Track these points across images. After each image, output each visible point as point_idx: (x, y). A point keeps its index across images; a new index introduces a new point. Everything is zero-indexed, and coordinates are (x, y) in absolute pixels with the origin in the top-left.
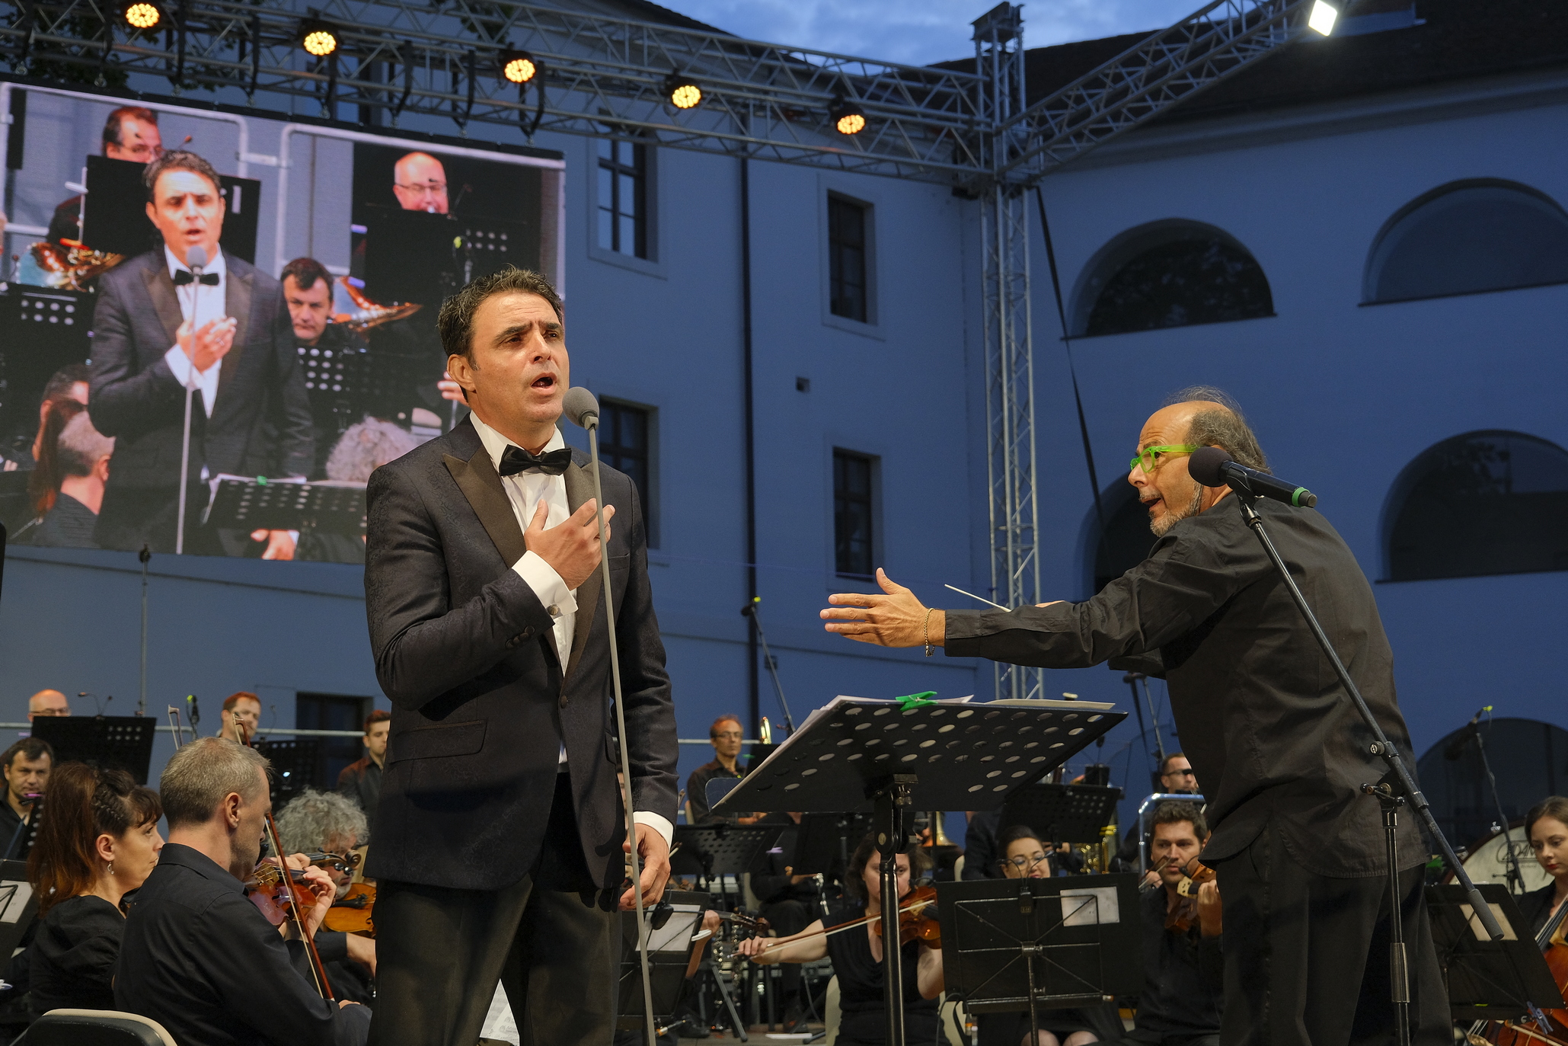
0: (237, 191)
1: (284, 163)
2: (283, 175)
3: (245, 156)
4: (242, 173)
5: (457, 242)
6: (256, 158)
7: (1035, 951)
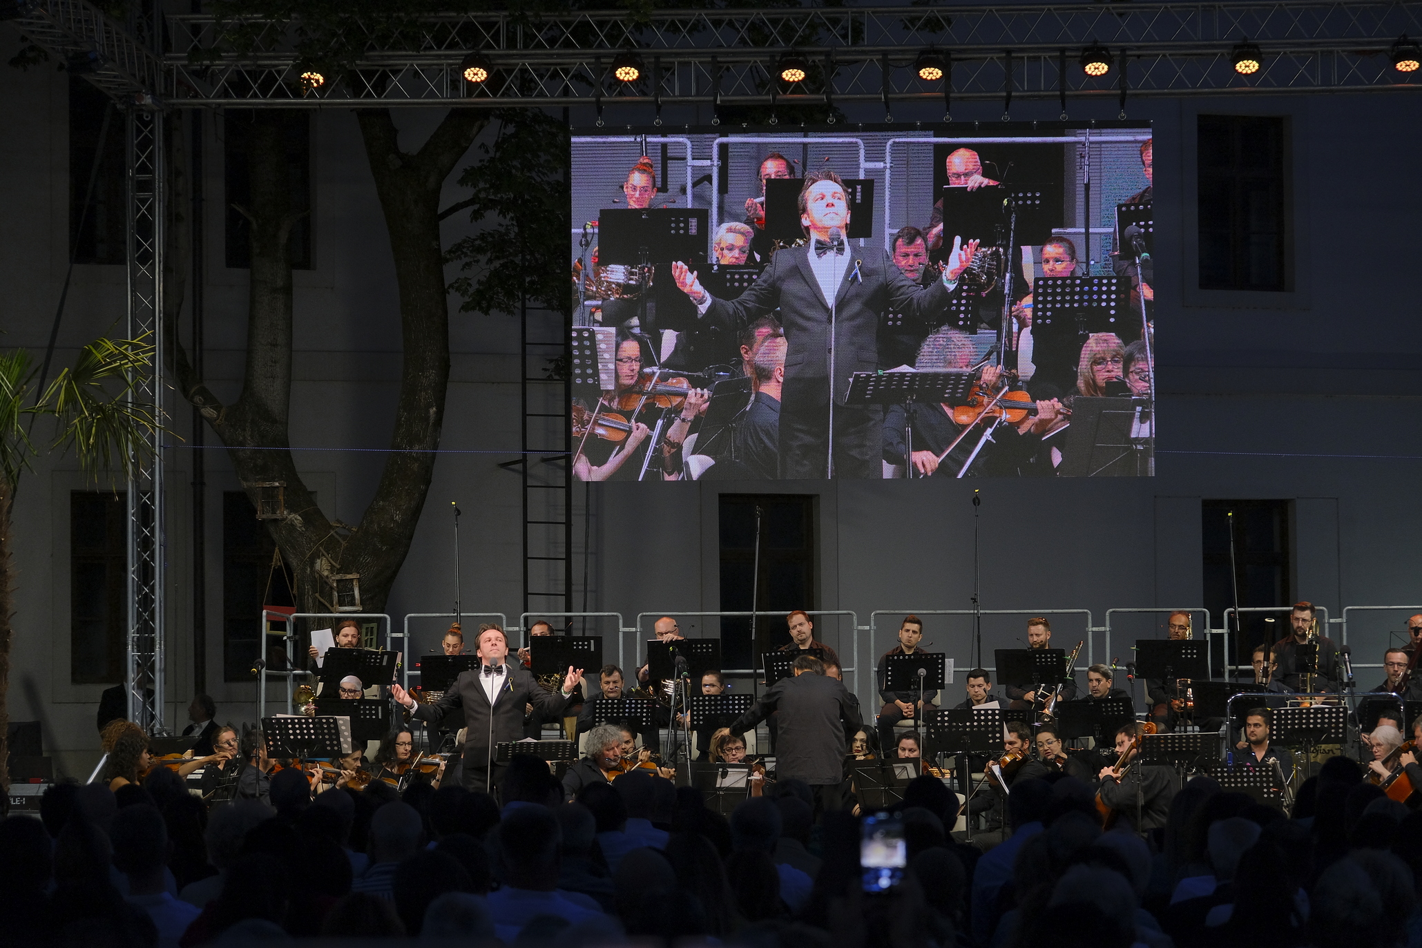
0: (859, 187)
1: (888, 165)
2: (888, 172)
3: (864, 165)
4: (862, 176)
5: (1005, 202)
6: (871, 165)
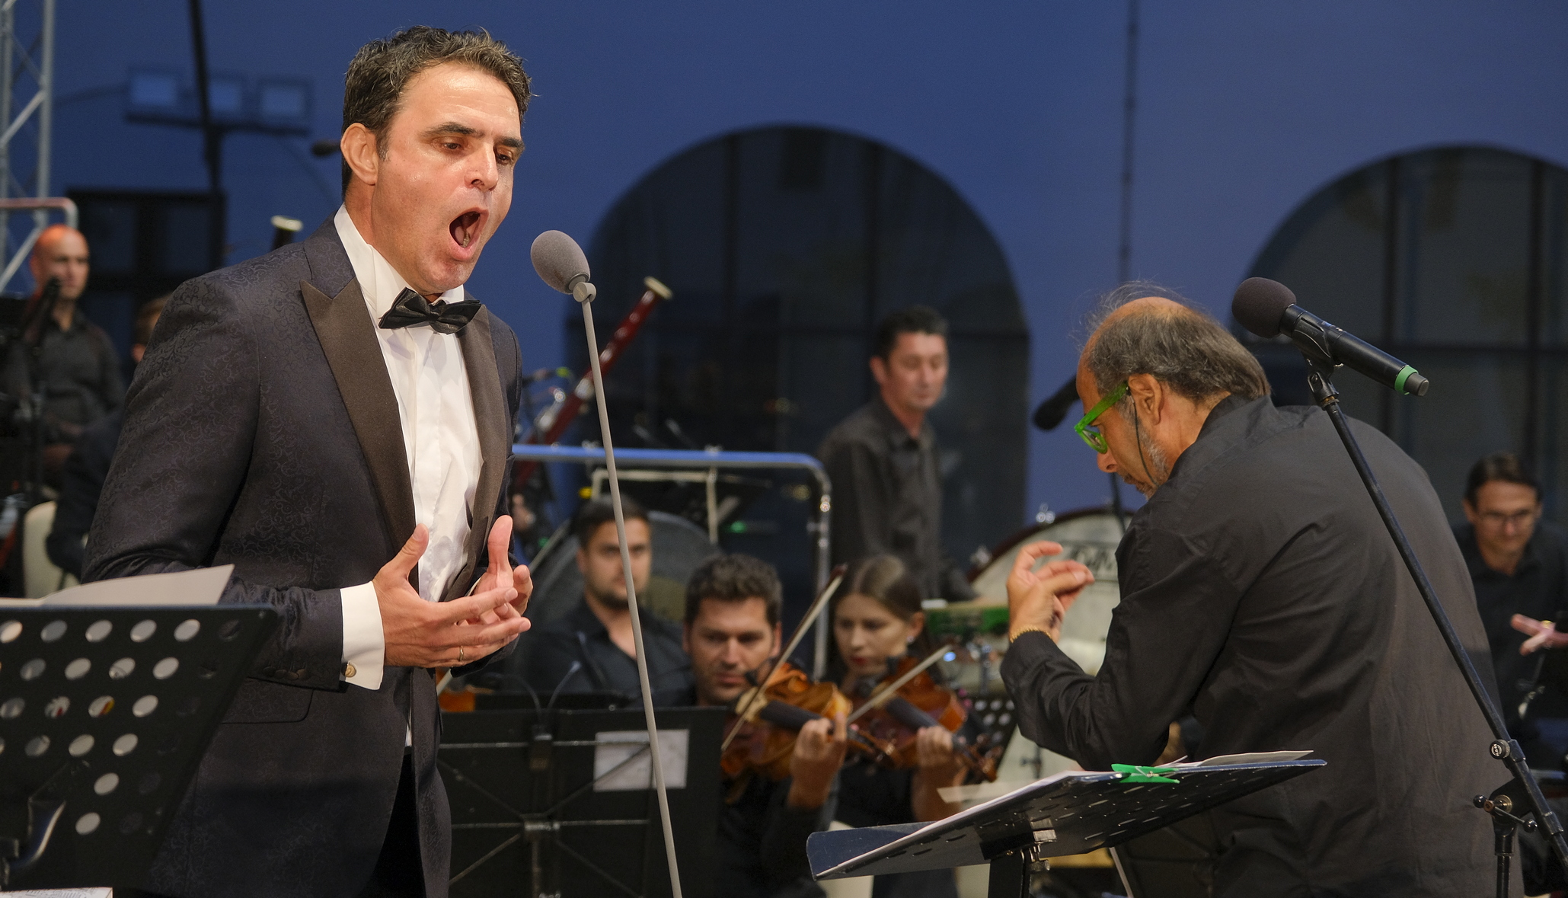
7: (543, 832)
